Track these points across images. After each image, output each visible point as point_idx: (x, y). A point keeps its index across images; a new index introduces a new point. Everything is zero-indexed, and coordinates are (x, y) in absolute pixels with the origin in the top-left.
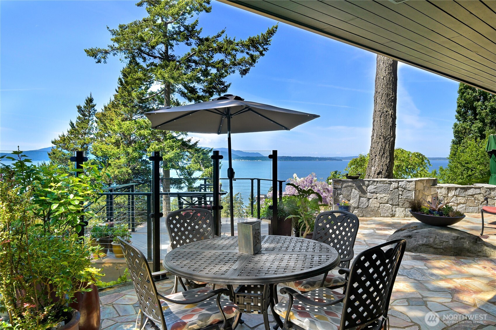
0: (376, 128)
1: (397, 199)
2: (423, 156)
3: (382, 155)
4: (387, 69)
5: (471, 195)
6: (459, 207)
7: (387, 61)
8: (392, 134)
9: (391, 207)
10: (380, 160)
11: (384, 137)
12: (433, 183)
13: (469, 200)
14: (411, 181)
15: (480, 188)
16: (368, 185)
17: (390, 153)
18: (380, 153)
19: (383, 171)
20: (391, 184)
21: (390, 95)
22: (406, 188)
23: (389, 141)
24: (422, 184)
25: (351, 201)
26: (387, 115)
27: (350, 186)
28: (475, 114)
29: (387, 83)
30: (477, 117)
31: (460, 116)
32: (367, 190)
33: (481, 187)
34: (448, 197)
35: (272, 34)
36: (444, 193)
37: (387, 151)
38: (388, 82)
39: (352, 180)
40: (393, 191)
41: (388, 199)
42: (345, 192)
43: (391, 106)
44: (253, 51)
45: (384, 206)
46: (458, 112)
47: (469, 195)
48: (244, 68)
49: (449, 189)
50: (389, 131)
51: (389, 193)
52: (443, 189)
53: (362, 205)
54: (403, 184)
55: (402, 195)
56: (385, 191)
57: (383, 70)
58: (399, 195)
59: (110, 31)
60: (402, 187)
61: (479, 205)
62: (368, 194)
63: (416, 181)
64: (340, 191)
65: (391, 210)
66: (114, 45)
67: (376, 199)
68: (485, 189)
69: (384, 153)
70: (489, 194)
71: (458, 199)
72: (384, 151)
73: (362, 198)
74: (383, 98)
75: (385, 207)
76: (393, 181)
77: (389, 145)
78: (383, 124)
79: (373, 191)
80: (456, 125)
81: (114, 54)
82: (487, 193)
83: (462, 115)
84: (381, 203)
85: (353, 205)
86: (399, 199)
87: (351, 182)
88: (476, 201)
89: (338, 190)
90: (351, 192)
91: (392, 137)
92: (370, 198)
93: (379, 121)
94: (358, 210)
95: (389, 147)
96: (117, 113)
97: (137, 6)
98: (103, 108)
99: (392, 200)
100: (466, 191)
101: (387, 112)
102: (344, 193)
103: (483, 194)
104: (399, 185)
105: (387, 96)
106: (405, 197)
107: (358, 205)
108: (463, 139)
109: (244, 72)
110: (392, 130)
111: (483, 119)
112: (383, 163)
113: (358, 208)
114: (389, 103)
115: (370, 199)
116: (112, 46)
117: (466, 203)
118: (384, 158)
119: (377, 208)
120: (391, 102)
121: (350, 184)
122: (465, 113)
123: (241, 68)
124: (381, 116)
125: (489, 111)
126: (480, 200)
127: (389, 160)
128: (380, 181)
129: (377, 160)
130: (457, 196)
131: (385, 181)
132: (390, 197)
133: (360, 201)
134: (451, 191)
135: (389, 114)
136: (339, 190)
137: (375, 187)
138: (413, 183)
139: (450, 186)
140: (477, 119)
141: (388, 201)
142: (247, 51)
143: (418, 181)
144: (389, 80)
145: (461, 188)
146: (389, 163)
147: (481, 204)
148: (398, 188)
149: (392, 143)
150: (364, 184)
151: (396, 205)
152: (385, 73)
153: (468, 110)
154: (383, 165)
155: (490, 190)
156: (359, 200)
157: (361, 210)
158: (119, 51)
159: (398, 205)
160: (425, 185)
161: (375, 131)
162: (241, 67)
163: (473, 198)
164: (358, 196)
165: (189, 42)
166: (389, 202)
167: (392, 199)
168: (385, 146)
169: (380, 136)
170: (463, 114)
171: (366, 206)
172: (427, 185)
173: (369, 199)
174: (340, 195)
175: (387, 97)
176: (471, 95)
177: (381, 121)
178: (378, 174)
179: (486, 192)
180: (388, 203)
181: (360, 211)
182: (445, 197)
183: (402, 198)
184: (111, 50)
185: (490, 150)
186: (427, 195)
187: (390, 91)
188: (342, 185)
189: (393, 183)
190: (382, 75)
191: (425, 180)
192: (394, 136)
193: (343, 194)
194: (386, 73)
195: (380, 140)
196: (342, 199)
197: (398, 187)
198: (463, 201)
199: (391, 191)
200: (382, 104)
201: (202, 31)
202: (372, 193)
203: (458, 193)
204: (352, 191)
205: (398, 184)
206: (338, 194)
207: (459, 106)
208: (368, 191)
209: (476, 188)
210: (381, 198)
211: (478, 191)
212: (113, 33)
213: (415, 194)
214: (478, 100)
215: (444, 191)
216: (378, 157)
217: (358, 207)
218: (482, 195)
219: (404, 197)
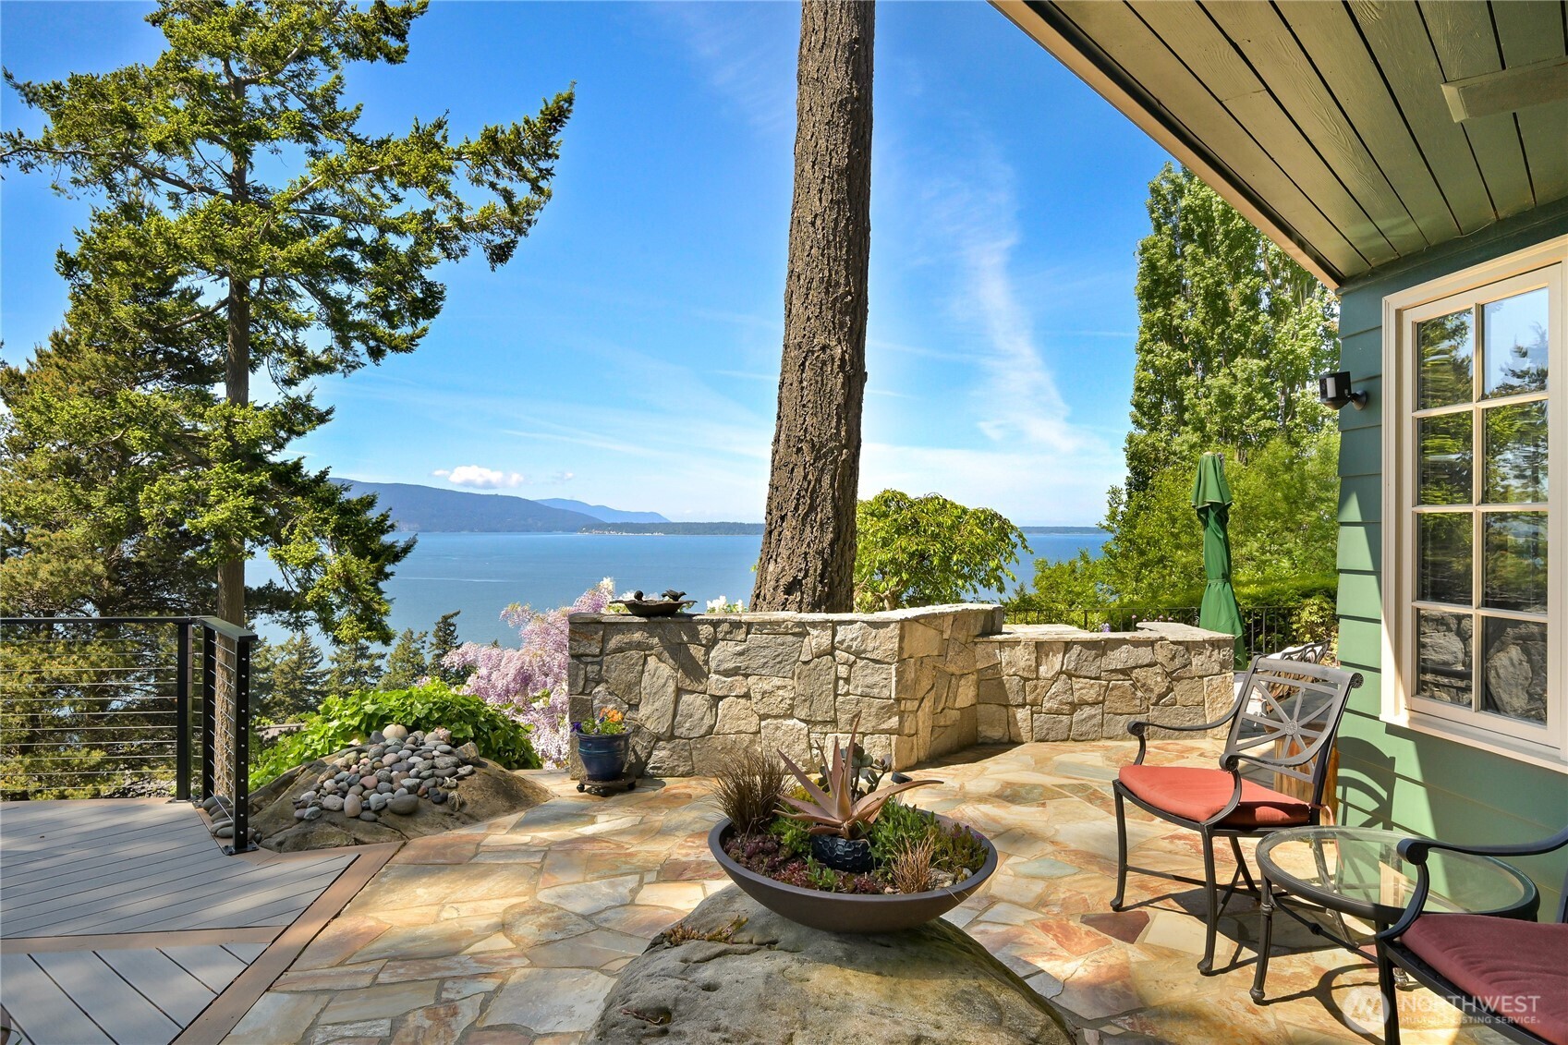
0: (787, 410)
1: (827, 696)
2: (1004, 522)
3: (806, 515)
4: (827, 187)
5: (1123, 672)
6: (1078, 716)
7: (828, 158)
8: (843, 433)
9: (805, 731)
10: (797, 536)
11: (813, 445)
12: (984, 626)
13: (1112, 689)
14: (885, 624)
15: (1151, 643)
16: (713, 642)
17: (835, 507)
18: (796, 509)
19: (806, 576)
20: (804, 634)
21: (838, 284)
22: (865, 651)
23: (835, 461)
24: (932, 632)
25: (644, 711)
26: (824, 363)
27: (639, 646)
28: (1180, 409)
29: (828, 241)
30: (1187, 416)
31: (1144, 414)
32: (706, 662)
33: (1157, 641)
34: (1037, 678)
35: (558, 121)
36: (1022, 664)
37: (825, 500)
38: (831, 238)
39: (643, 620)
40: (812, 665)
41: (793, 699)
42: (617, 670)
43: (841, 328)
44: (511, 179)
45: (777, 728)
46: (1138, 406)
47: (1112, 671)
48: (498, 240)
49: (1041, 648)
50: (834, 424)
51: (797, 671)
52: (1019, 650)
53: (687, 725)
54: (850, 636)
55: (847, 681)
56: (778, 663)
57: (814, 192)
58: (837, 679)
59: (17, 87)
60: (848, 650)
61: (1148, 708)
62: (714, 677)
63: (903, 622)
64: (596, 668)
65: (804, 746)
66: (21, 135)
67: (743, 701)
68: (1171, 646)
69: (812, 508)
70: (1185, 666)
71: (1076, 686)
72: (811, 498)
73: (686, 698)
74: (810, 297)
75: (779, 733)
76: (814, 624)
77: (833, 479)
78: (810, 397)
79: (731, 665)
80: (1131, 440)
81: (26, 167)
82: (1178, 662)
83: (1147, 412)
84: (763, 717)
85: (651, 726)
86: (836, 696)
87: (639, 626)
88: (1139, 694)
89: (587, 664)
90: (643, 672)
91: (845, 447)
92: (720, 694)
93: (795, 385)
94: (669, 746)
95: (832, 485)
96: (69, 371)
97: (150, 24)
98: (34, 359)
99: (808, 704)
100: (1104, 654)
101: (824, 348)
102: (614, 675)
103: (1162, 665)
104: (837, 639)
105: (827, 289)
106: (859, 691)
107: (672, 727)
108: (1151, 478)
109: (500, 254)
110: (846, 419)
111: (1202, 421)
112: (809, 545)
113: (672, 737)
114: (834, 317)
115: (721, 698)
116: (16, 135)
117: (1103, 702)
118: (812, 527)
119: (747, 738)
120: (840, 312)
121: (637, 636)
122: (1157, 406)
123: (488, 241)
124: (803, 364)
125: (1216, 402)
126: (1152, 691)
127: (830, 536)
128: (759, 624)
129: (787, 534)
130: (1070, 676)
131: (778, 623)
132: (800, 689)
133: (681, 707)
134: (1047, 655)
135: (833, 359)
136: (592, 663)
137: (739, 648)
138: (894, 631)
139: (1045, 638)
140: (1186, 424)
141: (792, 707)
142: (491, 179)
143: (916, 619)
144: (835, 229)
145: (1087, 645)
146: (832, 545)
147: (1156, 704)
148: (831, 651)
149: (843, 468)
150: (694, 637)
151: (825, 723)
152: (820, 200)
153: (1162, 397)
154: (806, 554)
155: (1187, 649)
156: (677, 702)
157: (685, 745)
158: (46, 155)
159: (834, 722)
160: (945, 636)
161: (784, 422)
162: (490, 237)
163: (1127, 683)
164: (671, 688)
165: (319, 148)
166: (796, 713)
167: (809, 699)
168: (819, 481)
169: (801, 441)
170: (1150, 408)
171: (702, 731)
172: (956, 635)
173: (717, 699)
174: (598, 684)
175: (827, 292)
176: (1169, 357)
177: (805, 384)
178: (789, 590)
179: (1173, 659)
180: (791, 716)
181: (678, 749)
182: (1029, 679)
183: (847, 694)
184: (11, 149)
185: (1204, 502)
186: (958, 673)
187: (837, 273)
188: (604, 641)
189: (814, 632)
190: (807, 211)
191: (948, 614)
192: (854, 443)
193: (607, 682)
194: (825, 203)
195: (800, 461)
196: (605, 702)
197: (833, 648)
198: (1091, 695)
199: (805, 663)
200: (809, 319)
201: (361, 114)
202: (727, 673)
203: (1072, 665)
204: (646, 669)
205: (834, 635)
206: (587, 679)
207: (1139, 389)
208: (713, 664)
209: (1137, 644)
210: (764, 693)
211: (1144, 655)
212: (31, 95)
213: (900, 674)
214: (1188, 373)
215: (1023, 657)
216: (791, 522)
217: (672, 733)
218: (1158, 669)
219: (857, 687)
